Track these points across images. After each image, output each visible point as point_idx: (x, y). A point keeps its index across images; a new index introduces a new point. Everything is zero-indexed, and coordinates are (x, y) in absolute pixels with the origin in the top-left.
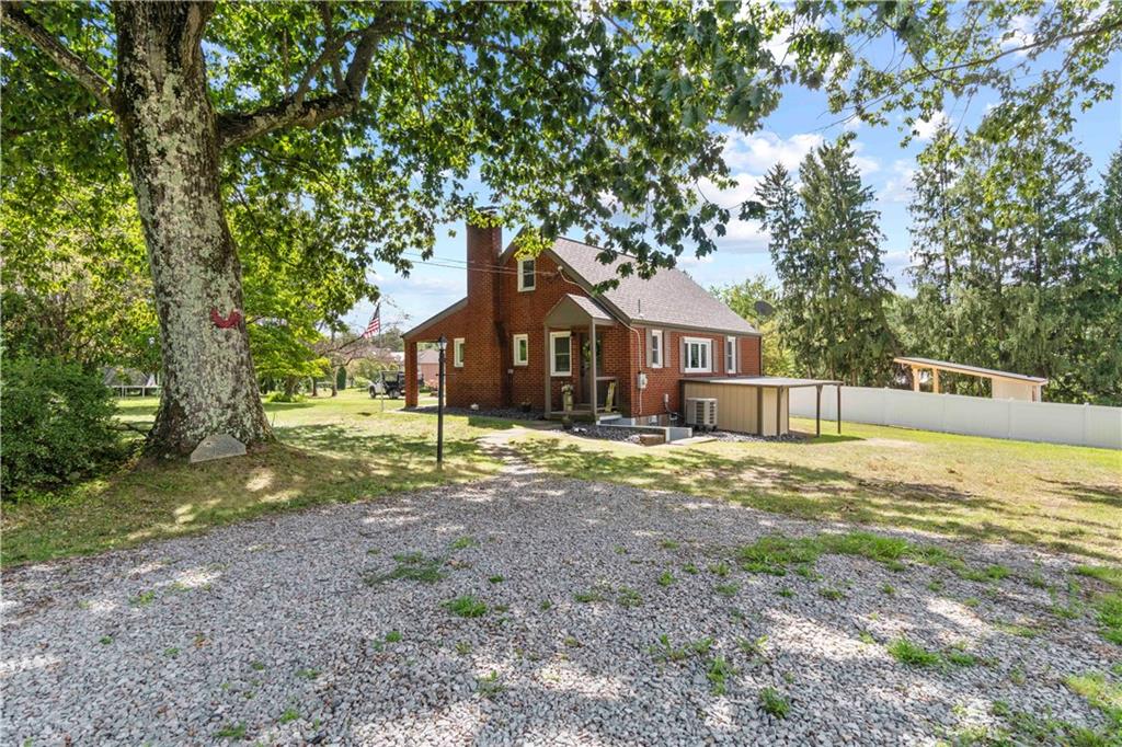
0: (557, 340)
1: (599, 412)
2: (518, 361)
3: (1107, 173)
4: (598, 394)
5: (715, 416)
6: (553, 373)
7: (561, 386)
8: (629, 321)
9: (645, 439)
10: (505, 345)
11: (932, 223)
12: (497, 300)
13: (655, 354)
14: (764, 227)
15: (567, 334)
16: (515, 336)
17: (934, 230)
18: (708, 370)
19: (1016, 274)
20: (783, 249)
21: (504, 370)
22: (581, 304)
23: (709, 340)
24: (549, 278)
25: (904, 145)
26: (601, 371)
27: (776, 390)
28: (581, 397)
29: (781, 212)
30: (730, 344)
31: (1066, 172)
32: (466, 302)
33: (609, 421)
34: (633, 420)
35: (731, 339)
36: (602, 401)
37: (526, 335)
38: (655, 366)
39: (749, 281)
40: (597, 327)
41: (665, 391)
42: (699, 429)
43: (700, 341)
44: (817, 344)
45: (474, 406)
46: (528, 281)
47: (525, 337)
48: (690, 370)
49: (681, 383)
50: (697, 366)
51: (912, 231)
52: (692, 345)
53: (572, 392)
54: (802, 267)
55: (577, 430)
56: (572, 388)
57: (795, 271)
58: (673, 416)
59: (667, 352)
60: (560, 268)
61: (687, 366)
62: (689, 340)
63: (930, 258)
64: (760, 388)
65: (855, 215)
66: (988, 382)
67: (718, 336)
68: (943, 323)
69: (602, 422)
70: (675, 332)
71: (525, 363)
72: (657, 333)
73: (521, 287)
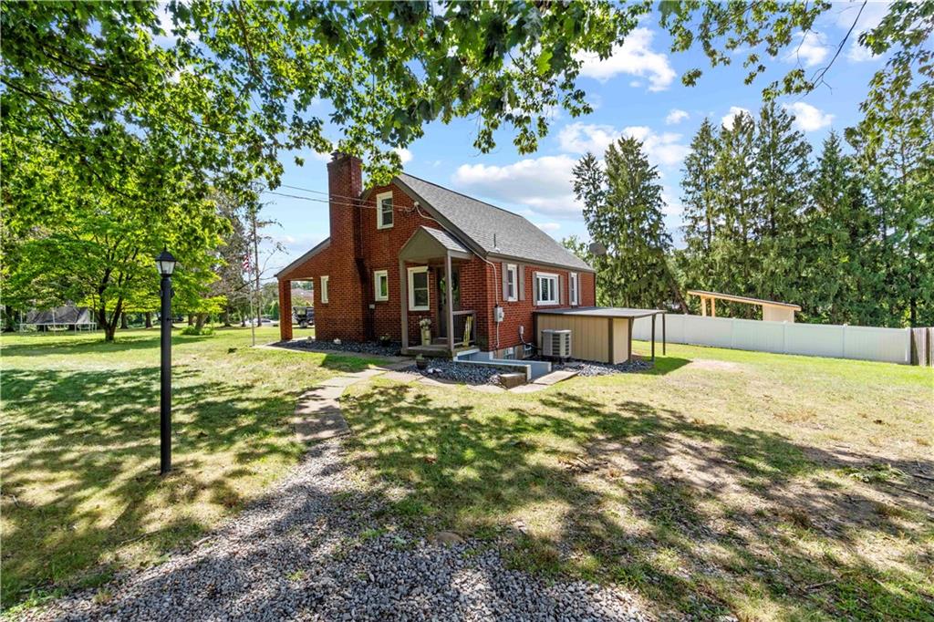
0: (416, 275)
1: (455, 347)
2: (379, 297)
3: (822, 156)
4: (455, 328)
5: (570, 348)
6: (412, 307)
7: (419, 320)
8: (485, 254)
9: (505, 379)
10: (367, 281)
11: (699, 194)
12: (357, 238)
13: (510, 288)
14: (579, 198)
15: (424, 269)
16: (376, 273)
17: (700, 199)
18: (555, 302)
19: (756, 231)
20: (593, 213)
21: (365, 307)
22: (435, 236)
23: (557, 275)
24: (404, 214)
25: (748, 82)
26: (458, 306)
27: (627, 320)
28: (439, 332)
29: (591, 187)
30: (572, 279)
31: (793, 157)
32: (329, 241)
33: (467, 357)
34: (491, 354)
35: (574, 275)
36: (459, 334)
37: (386, 271)
38: (511, 299)
39: (564, 239)
40: (454, 260)
41: (519, 323)
42: (558, 362)
43: (549, 276)
44: (617, 283)
45: (337, 341)
46: (387, 219)
47: (384, 273)
48: (541, 303)
49: (534, 315)
50: (547, 299)
51: (683, 201)
52: (543, 280)
53: (430, 326)
54: (606, 227)
55: (431, 371)
56: (429, 322)
57: (601, 230)
58: (528, 346)
59: (522, 287)
60: (416, 204)
61: (538, 299)
62: (540, 275)
63: (696, 220)
64: (611, 319)
65: (644, 188)
66: (760, 308)
67: (563, 271)
68: (706, 265)
69: (459, 358)
70: (530, 267)
71: (386, 298)
72: (512, 267)
73: (380, 225)
